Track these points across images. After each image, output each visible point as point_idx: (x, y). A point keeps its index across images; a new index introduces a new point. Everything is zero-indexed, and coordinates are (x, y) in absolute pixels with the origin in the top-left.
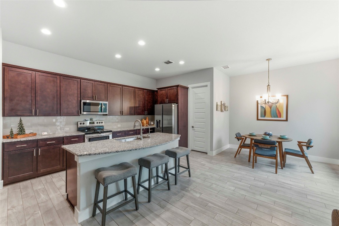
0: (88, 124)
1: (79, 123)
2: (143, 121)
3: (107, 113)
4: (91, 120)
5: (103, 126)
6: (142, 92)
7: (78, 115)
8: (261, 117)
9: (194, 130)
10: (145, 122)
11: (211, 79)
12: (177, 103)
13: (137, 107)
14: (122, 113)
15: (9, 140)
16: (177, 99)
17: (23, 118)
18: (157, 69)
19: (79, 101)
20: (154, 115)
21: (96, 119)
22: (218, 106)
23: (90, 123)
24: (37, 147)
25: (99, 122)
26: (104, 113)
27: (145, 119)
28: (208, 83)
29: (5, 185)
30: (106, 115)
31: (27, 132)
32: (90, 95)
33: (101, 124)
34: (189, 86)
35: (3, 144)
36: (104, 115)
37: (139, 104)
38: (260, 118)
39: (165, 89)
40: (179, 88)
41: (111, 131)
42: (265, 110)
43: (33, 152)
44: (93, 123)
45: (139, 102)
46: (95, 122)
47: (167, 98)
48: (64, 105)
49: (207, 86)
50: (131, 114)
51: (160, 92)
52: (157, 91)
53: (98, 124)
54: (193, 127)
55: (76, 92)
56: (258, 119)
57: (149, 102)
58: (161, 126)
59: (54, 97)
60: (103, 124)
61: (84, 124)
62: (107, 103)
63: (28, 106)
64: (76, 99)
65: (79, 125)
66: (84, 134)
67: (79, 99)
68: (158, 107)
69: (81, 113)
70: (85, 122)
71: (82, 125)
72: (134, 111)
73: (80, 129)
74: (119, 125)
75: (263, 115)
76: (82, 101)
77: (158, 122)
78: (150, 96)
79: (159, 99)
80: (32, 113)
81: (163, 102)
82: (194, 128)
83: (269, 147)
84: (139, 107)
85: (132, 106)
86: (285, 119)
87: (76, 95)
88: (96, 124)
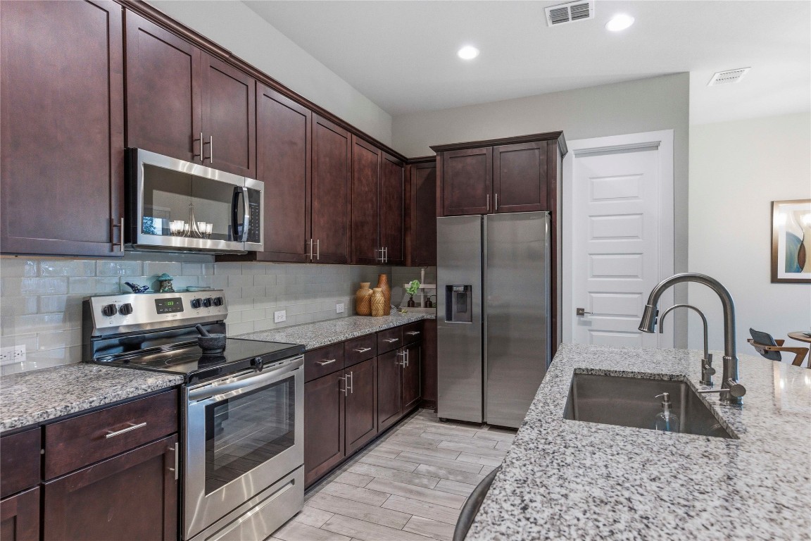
1: (98, 306)
3: (259, 247)
4: (161, 284)
6: (370, 156)
8: (788, 270)
9: (588, 323)
16: (550, 195)
20: (435, 264)
23: (158, 306)
28: (666, 137)
30: (250, 256)
33: (213, 311)
34: (570, 146)
38: (782, 274)
39: (476, 151)
40: (556, 147)
44: (176, 305)
46: (187, 301)
47: (491, 190)
49: (655, 146)
52: (432, 160)
53: (202, 312)
54: (581, 312)
56: (775, 279)
58: (477, 310)
62: (260, 186)
64: (99, 137)
67: (118, 143)
72: (350, 246)
75: (796, 264)
79: (447, 196)
82: (587, 317)
88: (188, 313)
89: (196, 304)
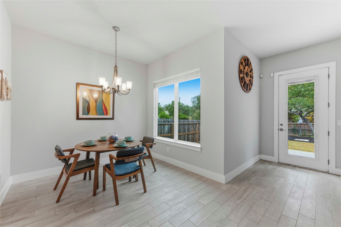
8: (83, 114)
38: (81, 116)
42: (89, 104)
56: (78, 118)
75: (86, 111)
86: (112, 117)
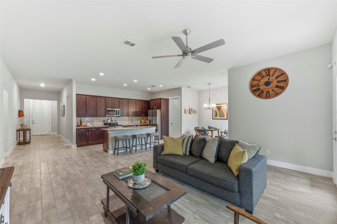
0: (109, 121)
1: (105, 121)
2: (141, 120)
3: (120, 115)
4: (111, 119)
5: (117, 123)
6: (140, 102)
7: (105, 117)
8: (215, 117)
10: (143, 121)
11: (180, 94)
12: (161, 109)
13: (137, 112)
14: (128, 116)
15: (78, 128)
16: (161, 107)
17: (81, 118)
18: (149, 89)
19: (105, 109)
20: (148, 116)
21: (113, 119)
22: (186, 111)
23: (111, 121)
24: (88, 131)
25: (115, 120)
26: (118, 115)
27: (143, 119)
28: (179, 97)
29: (77, 147)
30: (119, 116)
31: (83, 124)
32: (111, 106)
33: (116, 122)
34: (170, 98)
35: (77, 129)
36: (118, 116)
37: (139, 110)
38: (214, 118)
39: (154, 100)
40: (162, 100)
41: (122, 125)
42: (217, 113)
43: (87, 133)
44: (112, 121)
45: (139, 108)
46: (113, 121)
47: (155, 106)
48: (98, 112)
49: (178, 98)
50: (134, 116)
51: (151, 102)
53: (115, 122)
54: (172, 124)
55: (104, 104)
56: (213, 119)
57: (146, 108)
59: (94, 108)
60: (118, 121)
61: (107, 121)
62: (120, 109)
63: (84, 113)
64: (104, 108)
65: (105, 122)
66: (108, 126)
67: (105, 108)
68: (150, 112)
69: (106, 115)
70: (108, 120)
71: (107, 122)
72: (136, 114)
73: (105, 124)
74: (127, 123)
75: (216, 116)
76: (107, 109)
77: (150, 121)
78: (146, 105)
79: (151, 107)
80: (85, 115)
81: (153, 109)
83: (203, 133)
84: (138, 111)
85: (134, 111)
86: (226, 118)
87: (104, 106)
88: (113, 122)
89: (114, 121)
